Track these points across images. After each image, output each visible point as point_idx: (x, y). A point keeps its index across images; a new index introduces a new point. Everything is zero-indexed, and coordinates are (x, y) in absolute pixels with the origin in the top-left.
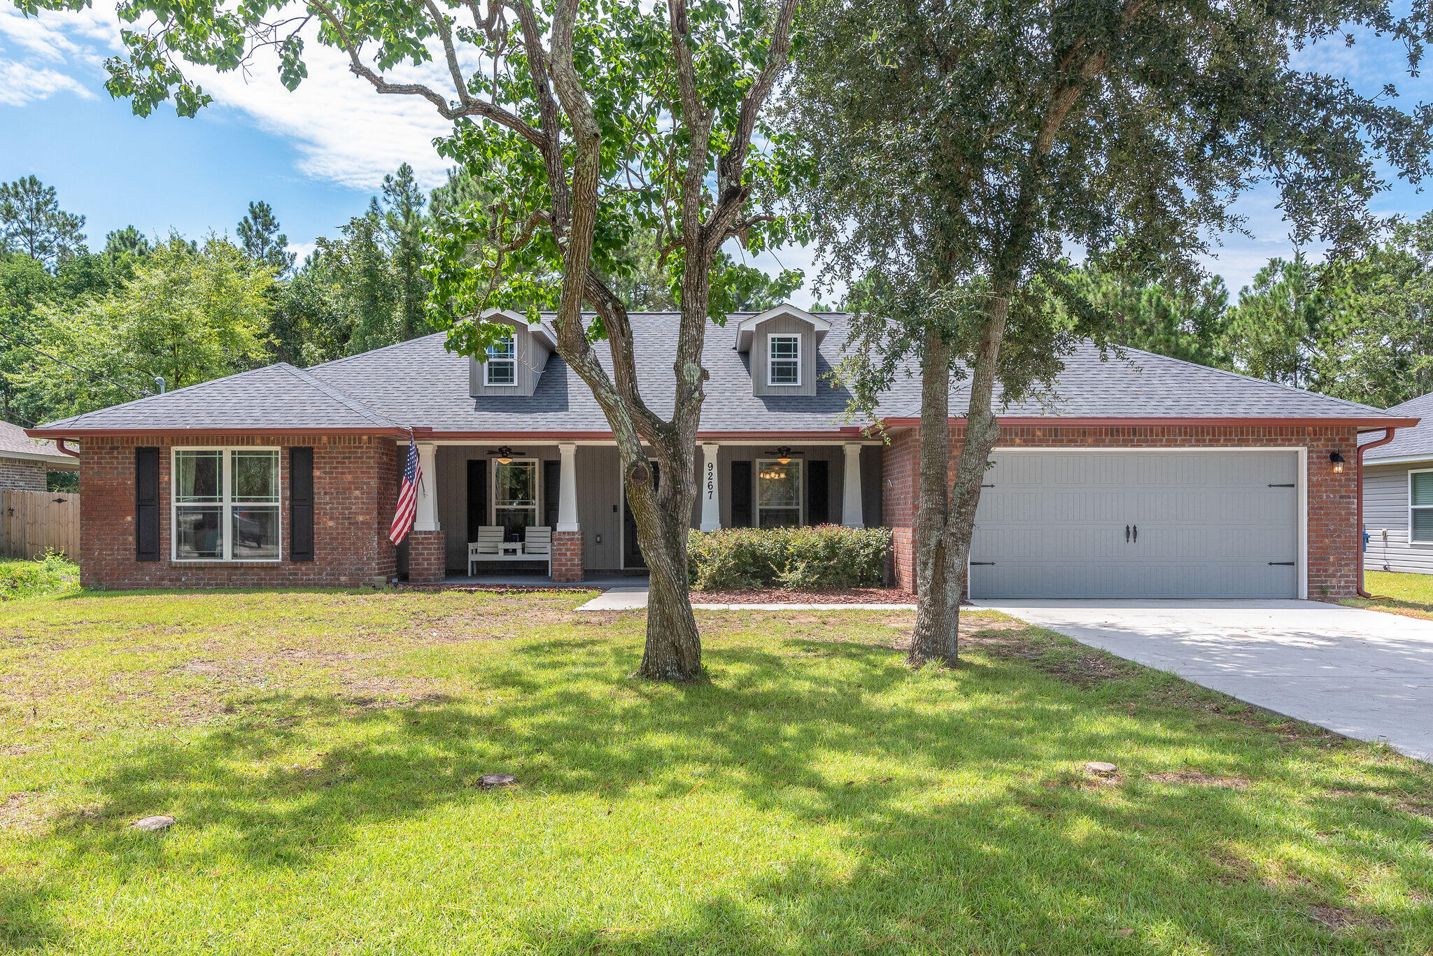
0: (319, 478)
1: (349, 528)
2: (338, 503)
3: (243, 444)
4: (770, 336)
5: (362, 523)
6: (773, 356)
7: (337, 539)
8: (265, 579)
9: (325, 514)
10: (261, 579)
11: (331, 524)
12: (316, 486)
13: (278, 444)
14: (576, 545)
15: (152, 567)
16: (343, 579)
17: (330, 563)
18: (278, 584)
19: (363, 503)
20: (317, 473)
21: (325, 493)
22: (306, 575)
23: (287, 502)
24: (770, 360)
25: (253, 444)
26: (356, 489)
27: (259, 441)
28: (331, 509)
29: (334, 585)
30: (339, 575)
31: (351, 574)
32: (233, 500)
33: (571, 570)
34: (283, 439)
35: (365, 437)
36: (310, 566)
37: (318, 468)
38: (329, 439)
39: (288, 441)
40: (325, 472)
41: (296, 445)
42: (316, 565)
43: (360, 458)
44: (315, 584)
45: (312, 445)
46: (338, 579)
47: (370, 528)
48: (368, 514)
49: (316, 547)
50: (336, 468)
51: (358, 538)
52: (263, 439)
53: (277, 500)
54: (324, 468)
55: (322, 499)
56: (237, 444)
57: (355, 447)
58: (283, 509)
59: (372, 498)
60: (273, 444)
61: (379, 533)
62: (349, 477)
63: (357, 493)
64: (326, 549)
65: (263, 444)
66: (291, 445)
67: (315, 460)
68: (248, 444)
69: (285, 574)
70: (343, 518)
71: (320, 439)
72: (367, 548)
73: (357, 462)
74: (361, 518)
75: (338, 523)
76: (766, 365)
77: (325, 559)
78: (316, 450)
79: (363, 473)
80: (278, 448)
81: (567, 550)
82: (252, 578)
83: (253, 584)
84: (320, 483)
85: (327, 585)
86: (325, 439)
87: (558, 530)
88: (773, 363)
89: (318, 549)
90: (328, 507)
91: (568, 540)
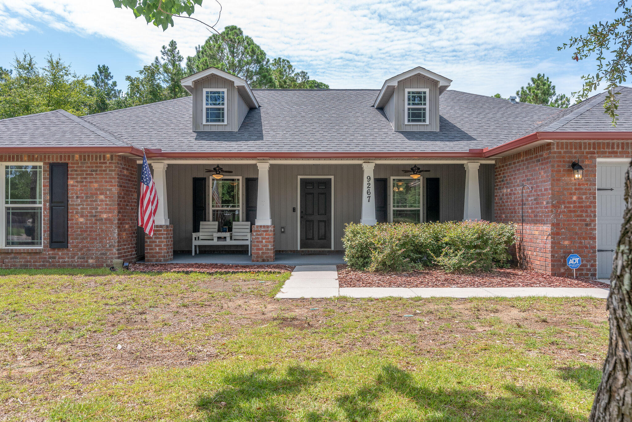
0: (72, 186)
1: (96, 223)
2: (87, 205)
3: (13, 161)
4: (407, 90)
5: (106, 219)
6: (409, 104)
7: (86, 231)
8: (30, 262)
9: (77, 213)
10: (27, 262)
11: (82, 220)
12: (70, 192)
13: (41, 161)
14: (269, 235)
16: (91, 261)
17: (81, 250)
18: (40, 266)
19: (107, 205)
20: (71, 182)
21: (77, 197)
22: (62, 258)
23: (48, 204)
24: (407, 107)
25: (22, 161)
26: (101, 194)
27: (26, 158)
28: (82, 209)
29: (84, 266)
30: (88, 258)
31: (97, 258)
32: (7, 203)
33: (265, 253)
34: (45, 157)
35: (108, 156)
36: (65, 251)
37: (72, 179)
38: (80, 156)
39: (49, 158)
40: (77, 182)
41: (55, 161)
42: (70, 251)
43: (104, 171)
44: (69, 265)
45: (67, 161)
46: (87, 262)
47: (112, 223)
48: (110, 212)
49: (70, 237)
50: (85, 178)
51: (102, 231)
52: (29, 156)
53: (40, 203)
54: (77, 178)
55: (74, 201)
56: (9, 161)
57: (100, 163)
58: (45, 209)
59: (113, 201)
60: (37, 160)
61: (119, 227)
62: (96, 185)
63: (102, 197)
64: (77, 239)
65: (29, 160)
66: (51, 161)
67: (70, 172)
68: (17, 160)
69: (45, 258)
70: (91, 216)
71: (73, 156)
72: (109, 239)
73: (102, 174)
74: (105, 216)
75: (87, 220)
76: (404, 110)
77: (76, 246)
78: (70, 165)
79: (106, 182)
80: (41, 164)
81: (263, 238)
82: (20, 261)
83: (21, 265)
84: (73, 189)
85: (78, 265)
86: (77, 156)
87: (257, 224)
88: (409, 109)
89: (72, 239)
90: (79, 208)
91: (264, 231)
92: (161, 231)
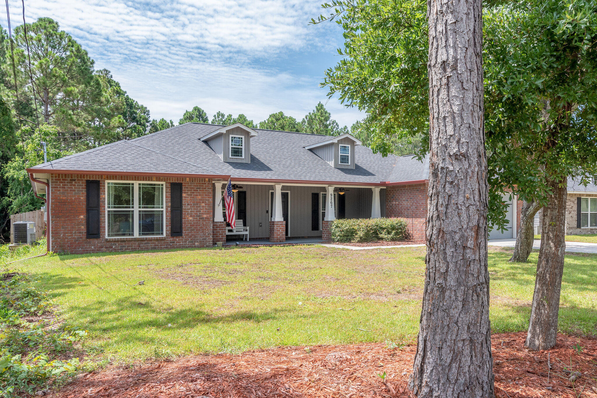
0: (185, 197)
1: (200, 221)
2: (194, 209)
3: (146, 180)
5: (206, 218)
7: (194, 225)
8: (158, 245)
9: (188, 214)
10: (156, 245)
11: (191, 218)
12: (183, 201)
13: (164, 181)
15: (96, 241)
16: (196, 244)
17: (191, 237)
18: (164, 248)
19: (206, 209)
20: (184, 195)
21: (188, 204)
22: (179, 242)
23: (169, 209)
24: (340, 154)
25: (152, 180)
26: (203, 202)
27: (155, 179)
28: (191, 211)
29: (192, 247)
30: (195, 242)
31: (200, 242)
32: (140, 207)
34: (167, 178)
35: (207, 179)
36: (181, 238)
37: (185, 193)
38: (190, 179)
39: (170, 179)
40: (188, 195)
41: (174, 181)
42: (183, 238)
43: (205, 188)
44: (183, 247)
45: (181, 182)
46: (194, 244)
47: (209, 221)
48: (208, 214)
49: (183, 229)
50: (193, 193)
51: (203, 225)
52: (157, 178)
53: (162, 208)
54: (188, 193)
55: (186, 207)
56: (141, 180)
57: (202, 184)
58: (167, 212)
59: (210, 207)
60: (162, 181)
62: (200, 197)
63: (203, 204)
64: (188, 230)
65: (157, 181)
66: (171, 181)
67: (183, 189)
68: (149, 180)
69: (168, 243)
70: (197, 216)
71: (185, 179)
72: (208, 230)
73: (203, 190)
74: (205, 216)
75: (194, 218)
76: (338, 156)
77: (187, 235)
78: (183, 184)
79: (206, 195)
80: (164, 183)
82: (151, 245)
83: (152, 248)
84: (185, 200)
85: (189, 247)
86: (188, 179)
87: (275, 220)
89: (185, 230)
90: (189, 211)
91: (280, 224)
92: (222, 225)
